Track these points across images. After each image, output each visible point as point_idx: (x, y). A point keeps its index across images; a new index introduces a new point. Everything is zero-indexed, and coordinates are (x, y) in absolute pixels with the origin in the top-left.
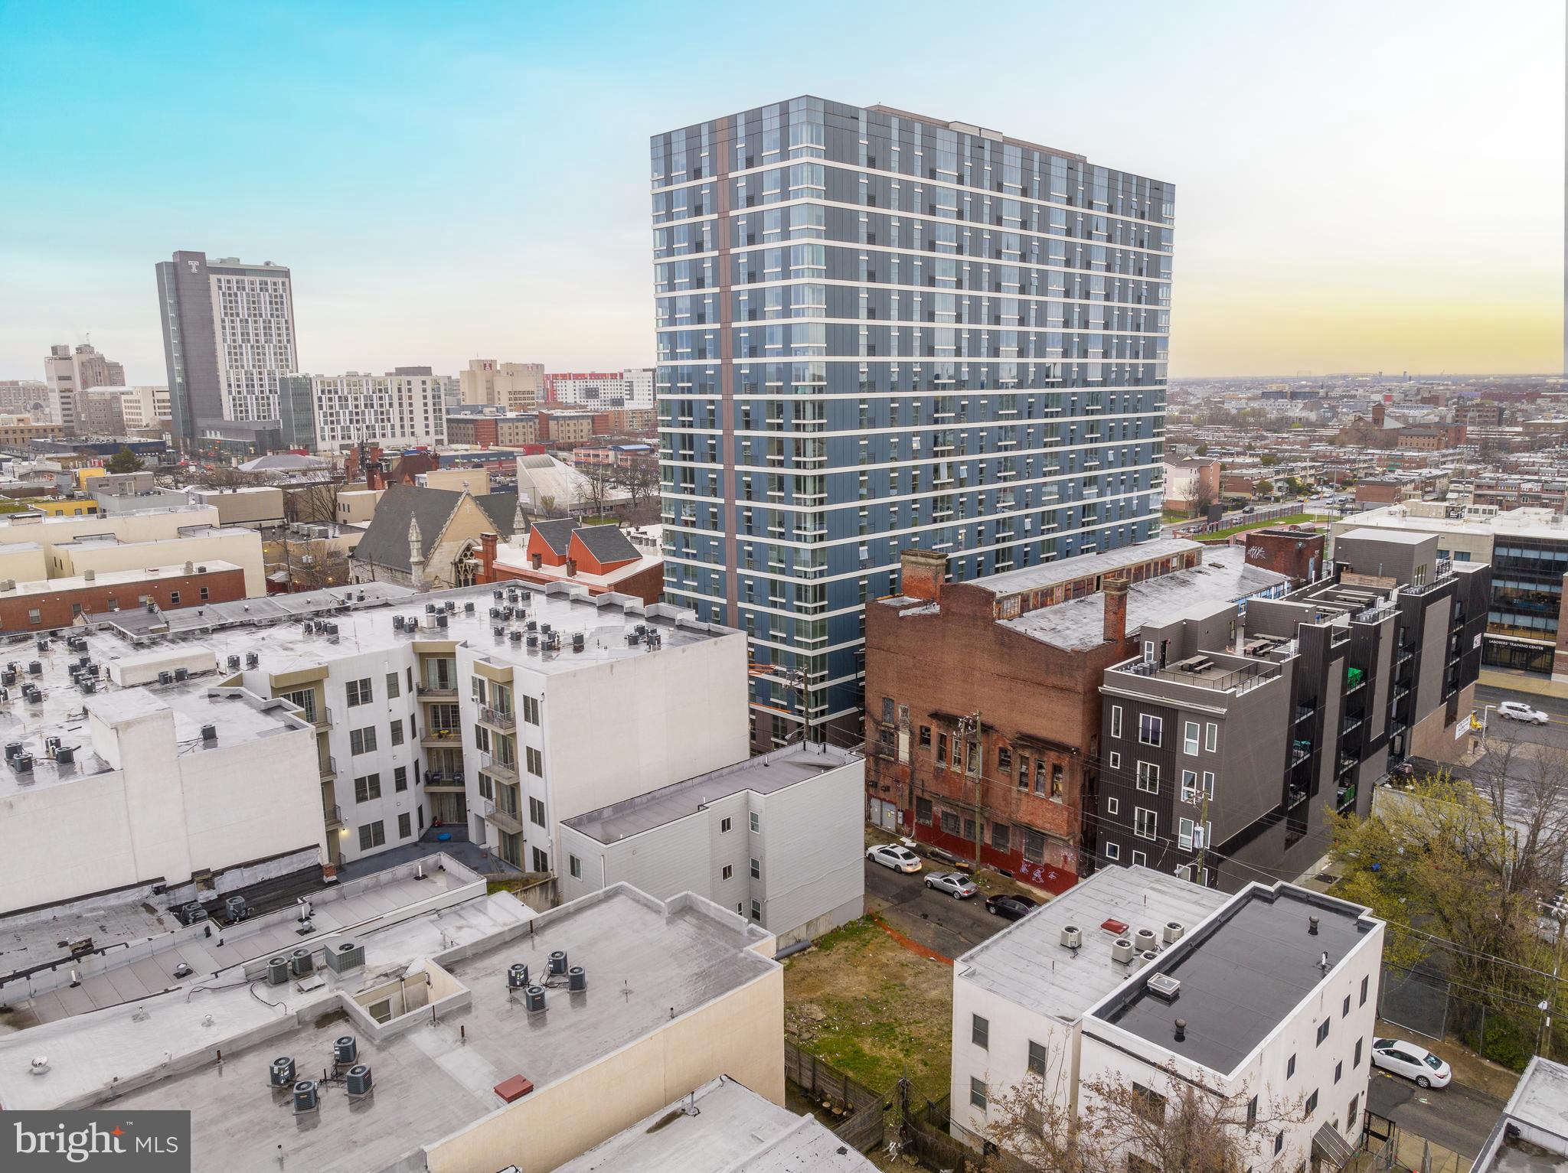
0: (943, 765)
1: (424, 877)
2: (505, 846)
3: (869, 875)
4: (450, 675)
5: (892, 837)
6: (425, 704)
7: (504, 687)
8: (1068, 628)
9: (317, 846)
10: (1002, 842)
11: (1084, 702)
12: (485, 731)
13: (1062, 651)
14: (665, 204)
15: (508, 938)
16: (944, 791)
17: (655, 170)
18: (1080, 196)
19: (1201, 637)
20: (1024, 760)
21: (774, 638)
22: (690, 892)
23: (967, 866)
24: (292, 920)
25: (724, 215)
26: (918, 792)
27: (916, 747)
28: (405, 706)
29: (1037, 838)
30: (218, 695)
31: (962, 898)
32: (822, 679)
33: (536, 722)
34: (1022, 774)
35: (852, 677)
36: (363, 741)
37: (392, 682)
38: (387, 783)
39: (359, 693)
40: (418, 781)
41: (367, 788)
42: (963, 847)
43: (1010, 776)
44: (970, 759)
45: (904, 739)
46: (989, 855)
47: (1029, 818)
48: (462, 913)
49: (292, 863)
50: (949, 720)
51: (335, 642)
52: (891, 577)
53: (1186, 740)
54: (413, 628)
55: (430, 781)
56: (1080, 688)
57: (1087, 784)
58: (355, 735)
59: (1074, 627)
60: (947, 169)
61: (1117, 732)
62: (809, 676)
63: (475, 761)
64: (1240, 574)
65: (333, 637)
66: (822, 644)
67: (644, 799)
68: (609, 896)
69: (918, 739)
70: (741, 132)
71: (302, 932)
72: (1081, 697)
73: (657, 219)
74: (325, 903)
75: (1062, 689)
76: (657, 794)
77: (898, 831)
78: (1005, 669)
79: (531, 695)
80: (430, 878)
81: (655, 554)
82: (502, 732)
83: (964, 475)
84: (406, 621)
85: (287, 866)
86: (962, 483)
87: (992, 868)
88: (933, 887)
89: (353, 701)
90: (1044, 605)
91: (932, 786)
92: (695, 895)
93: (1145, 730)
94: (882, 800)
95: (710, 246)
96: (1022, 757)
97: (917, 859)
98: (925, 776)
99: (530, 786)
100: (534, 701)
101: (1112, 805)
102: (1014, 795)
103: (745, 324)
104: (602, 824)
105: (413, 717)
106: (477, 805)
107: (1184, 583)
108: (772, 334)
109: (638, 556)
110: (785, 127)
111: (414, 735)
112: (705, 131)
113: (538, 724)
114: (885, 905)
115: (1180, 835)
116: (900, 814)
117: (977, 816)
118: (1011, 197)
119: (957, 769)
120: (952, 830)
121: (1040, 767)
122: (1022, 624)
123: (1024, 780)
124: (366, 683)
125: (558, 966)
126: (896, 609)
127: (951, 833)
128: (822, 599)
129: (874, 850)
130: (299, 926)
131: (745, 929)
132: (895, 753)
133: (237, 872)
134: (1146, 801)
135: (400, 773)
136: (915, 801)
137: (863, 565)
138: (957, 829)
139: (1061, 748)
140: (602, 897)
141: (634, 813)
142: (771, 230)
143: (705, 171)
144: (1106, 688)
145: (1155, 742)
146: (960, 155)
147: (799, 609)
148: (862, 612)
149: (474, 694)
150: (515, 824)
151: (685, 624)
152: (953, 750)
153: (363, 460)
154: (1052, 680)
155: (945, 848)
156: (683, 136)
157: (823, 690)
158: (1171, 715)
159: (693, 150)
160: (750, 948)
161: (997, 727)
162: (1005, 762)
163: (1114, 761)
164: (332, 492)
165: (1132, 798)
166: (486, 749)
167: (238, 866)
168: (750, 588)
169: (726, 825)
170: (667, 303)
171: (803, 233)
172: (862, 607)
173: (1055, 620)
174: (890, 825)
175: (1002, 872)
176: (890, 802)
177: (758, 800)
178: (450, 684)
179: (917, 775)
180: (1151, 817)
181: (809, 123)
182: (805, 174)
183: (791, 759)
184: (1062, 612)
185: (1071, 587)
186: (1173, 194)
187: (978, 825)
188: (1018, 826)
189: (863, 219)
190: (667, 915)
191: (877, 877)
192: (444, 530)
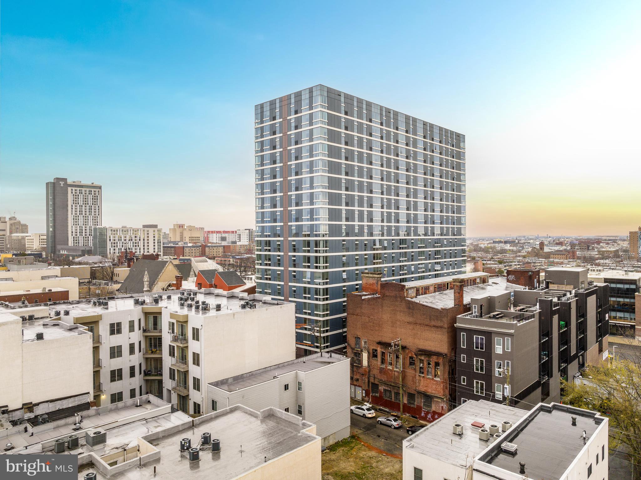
0: (383, 366)
1: (140, 406)
2: (180, 404)
3: (351, 418)
4: (159, 324)
5: (361, 403)
6: (146, 337)
7: (183, 323)
8: (437, 302)
9: (89, 393)
10: (412, 402)
11: (448, 333)
12: (174, 347)
13: (437, 309)
14: (261, 132)
15: (181, 429)
16: (384, 378)
17: (256, 119)
18: (428, 135)
19: (497, 304)
20: (422, 361)
21: (305, 313)
22: (272, 407)
23: (396, 414)
24: (71, 424)
25: (285, 134)
26: (372, 380)
27: (371, 359)
28: (136, 337)
29: (428, 398)
30: (48, 325)
31: (395, 428)
32: (327, 331)
33: (198, 340)
34: (421, 368)
35: (341, 331)
36: (116, 352)
37: (131, 324)
38: (126, 373)
39: (115, 329)
40: (140, 373)
41: (116, 375)
42: (394, 406)
43: (415, 369)
44: (396, 362)
45: (365, 356)
46: (407, 409)
47: (425, 388)
48: (158, 421)
49: (75, 401)
50: (386, 345)
51: (107, 309)
52: (356, 287)
53: (496, 346)
54: (143, 303)
55: (146, 374)
56: (446, 326)
57: (451, 371)
58: (112, 349)
59: (440, 302)
60: (376, 119)
61: (464, 345)
62: (321, 329)
63: (168, 362)
64: (505, 286)
65: (106, 307)
66: (327, 315)
67: (248, 375)
68: (232, 411)
69: (371, 355)
70: (293, 101)
71: (75, 430)
72: (446, 330)
73: (257, 138)
74: (89, 417)
75: (437, 327)
76: (254, 373)
77: (363, 400)
78: (411, 319)
79: (196, 327)
80: (143, 406)
81: (252, 283)
82: (181, 345)
83: (386, 245)
84: (140, 300)
85: (72, 402)
86: (385, 248)
87: (408, 415)
88: (381, 423)
89: (112, 333)
90: (425, 293)
91: (379, 376)
92: (275, 408)
93: (477, 343)
94: (355, 385)
95: (279, 147)
96: (420, 360)
97: (373, 411)
98: (375, 372)
99: (194, 371)
100: (198, 330)
101: (463, 381)
102: (417, 377)
103: (294, 177)
104: (228, 386)
105: (140, 342)
106: (168, 384)
107: (483, 288)
108: (305, 181)
109: (245, 284)
110: (311, 98)
111: (140, 351)
112: (278, 101)
113: (199, 341)
114: (360, 431)
115: (496, 392)
116: (364, 392)
117: (401, 388)
118: (402, 133)
119: (390, 367)
120: (389, 397)
121: (429, 364)
122: (417, 300)
123: (422, 370)
124: (119, 324)
125: (206, 440)
126: (361, 296)
127: (388, 399)
128: (327, 295)
129: (353, 407)
130: (74, 427)
131: (300, 423)
132: (360, 362)
133: (46, 404)
134: (479, 377)
135: (132, 369)
136: (370, 385)
137: (344, 281)
138: (390, 397)
139: (438, 354)
140: (228, 411)
141: (243, 381)
142: (305, 138)
143: (278, 117)
144: (457, 325)
145: (482, 348)
146: (381, 114)
147: (317, 299)
148: (344, 302)
149: (169, 330)
150: (185, 391)
151: (266, 302)
152: (388, 358)
153: (126, 256)
154: (433, 323)
155: (385, 406)
156: (268, 104)
157: (327, 336)
158: (488, 335)
159: (272, 110)
160: (304, 431)
161: (408, 346)
162: (412, 363)
163: (463, 359)
164: (112, 269)
165: (472, 376)
166: (174, 356)
167: (47, 402)
168: (295, 291)
169: (286, 387)
170: (260, 172)
171: (318, 138)
172: (345, 299)
173: (431, 299)
174: (359, 397)
175: (412, 417)
176: (359, 386)
177: (302, 375)
178: (159, 327)
179: (371, 373)
180: (482, 384)
181: (321, 95)
182: (319, 115)
183: (316, 360)
184: (434, 297)
185: (436, 286)
186: (464, 139)
187: (401, 395)
188: (419, 393)
189: (343, 135)
190: (261, 418)
191: (355, 420)
192: (159, 277)
